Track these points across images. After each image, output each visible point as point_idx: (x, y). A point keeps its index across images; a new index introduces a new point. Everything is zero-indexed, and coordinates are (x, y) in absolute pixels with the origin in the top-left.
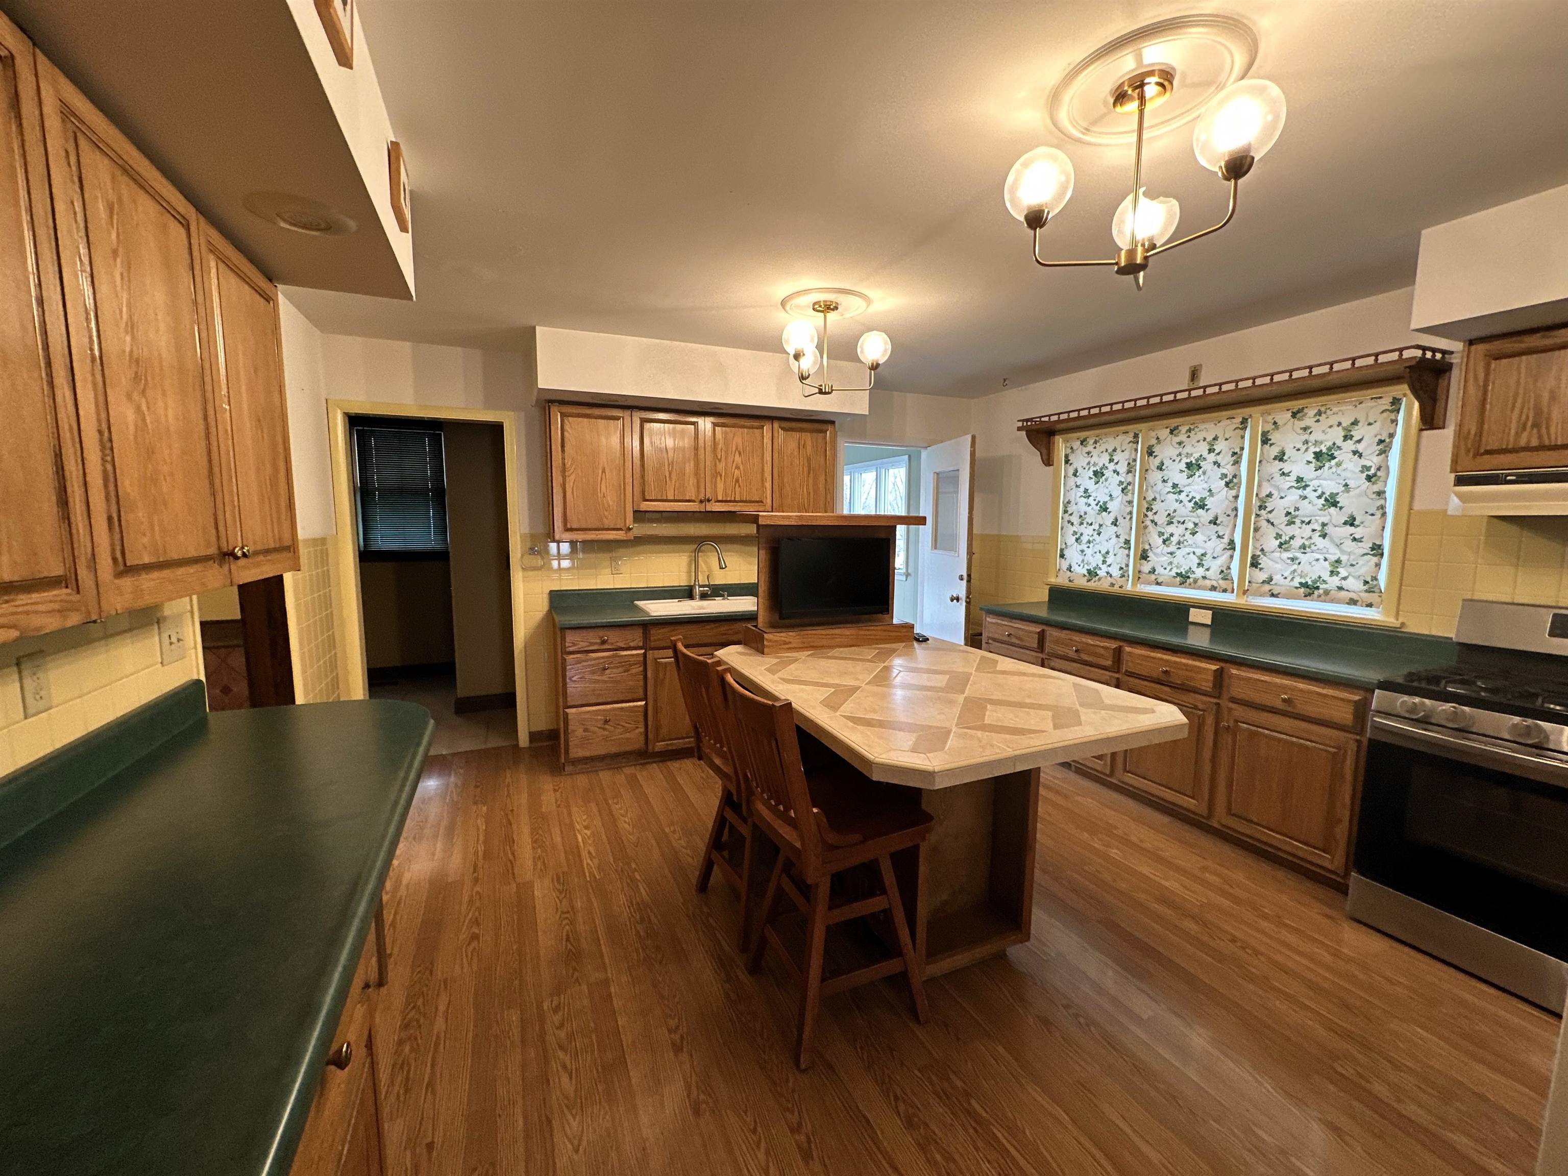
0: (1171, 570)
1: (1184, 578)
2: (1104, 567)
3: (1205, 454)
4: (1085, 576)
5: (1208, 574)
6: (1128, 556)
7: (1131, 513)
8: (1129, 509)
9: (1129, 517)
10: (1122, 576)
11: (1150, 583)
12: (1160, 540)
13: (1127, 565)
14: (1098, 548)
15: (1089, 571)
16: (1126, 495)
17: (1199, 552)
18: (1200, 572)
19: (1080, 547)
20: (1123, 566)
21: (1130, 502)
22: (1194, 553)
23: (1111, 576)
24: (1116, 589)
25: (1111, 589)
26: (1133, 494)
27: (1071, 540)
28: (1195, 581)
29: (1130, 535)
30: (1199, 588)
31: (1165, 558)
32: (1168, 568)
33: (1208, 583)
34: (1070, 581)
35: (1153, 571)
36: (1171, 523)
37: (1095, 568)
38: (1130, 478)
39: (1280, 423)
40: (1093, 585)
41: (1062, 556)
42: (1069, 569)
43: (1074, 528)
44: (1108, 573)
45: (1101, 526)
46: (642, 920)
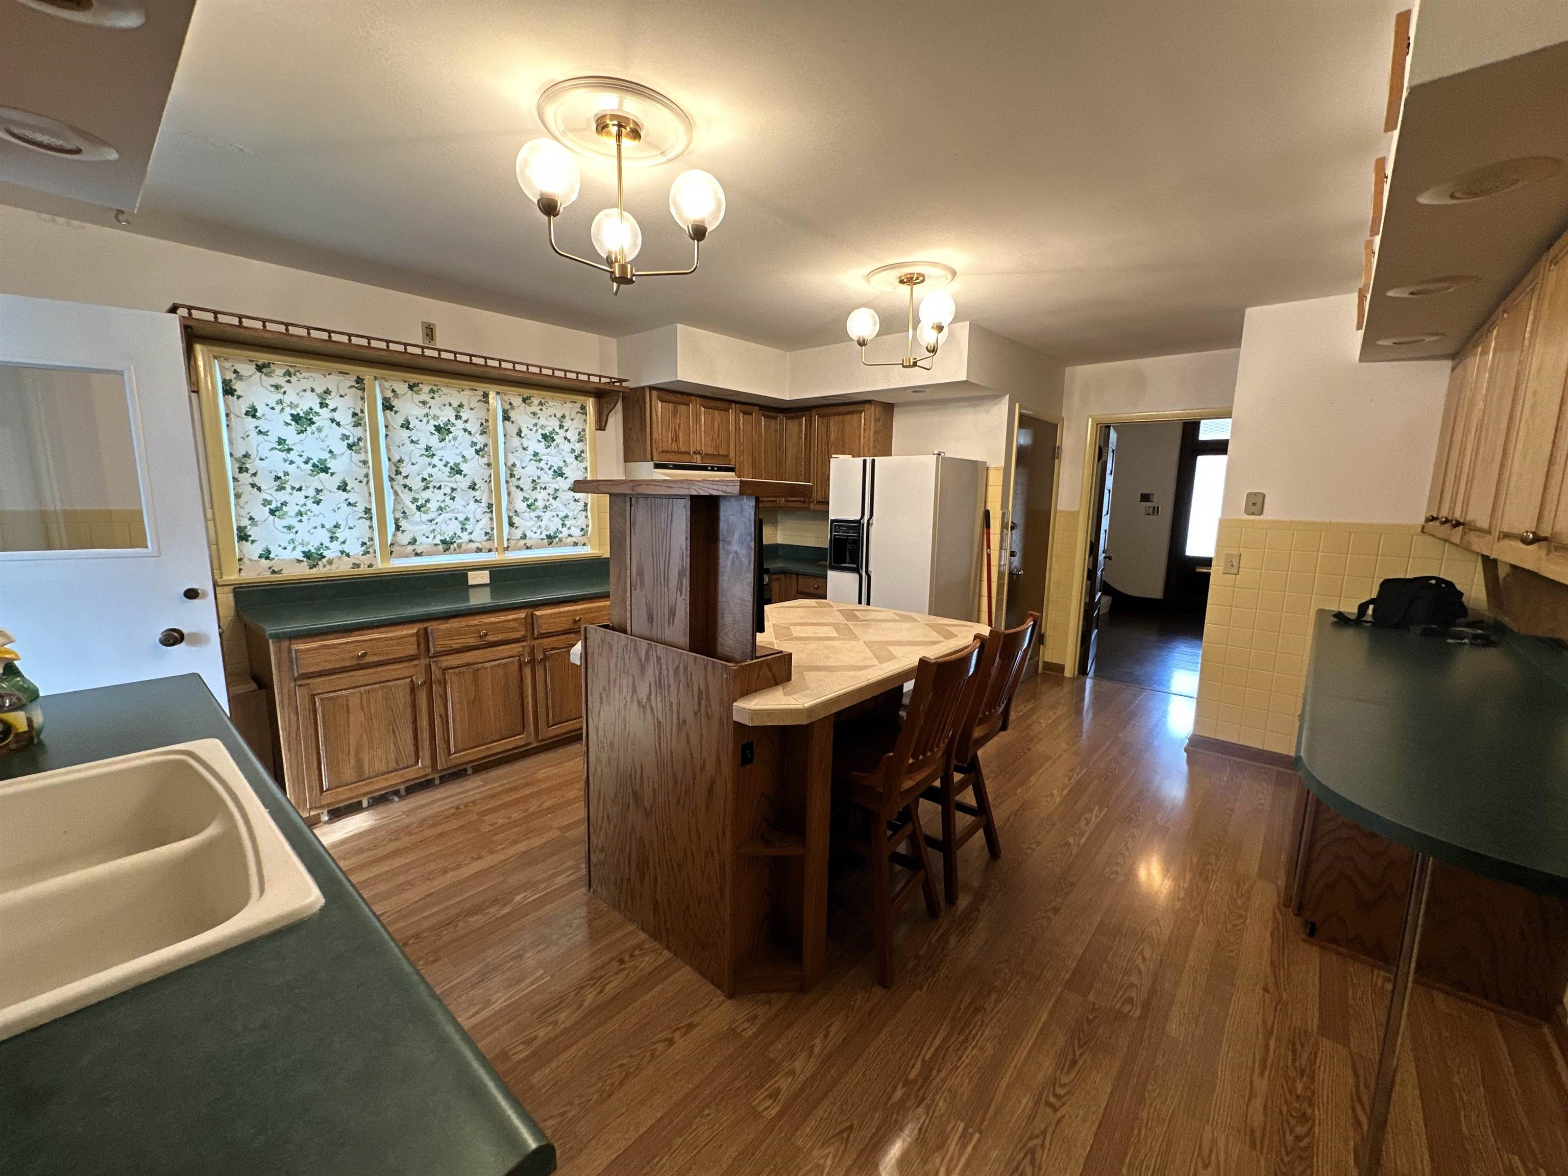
0: (434, 537)
1: (447, 545)
2: (335, 546)
3: (453, 420)
4: (299, 561)
5: (473, 537)
6: (371, 527)
7: (367, 476)
8: (364, 471)
9: (365, 481)
10: (366, 553)
11: (407, 556)
12: (414, 507)
13: (371, 539)
14: (317, 522)
15: (308, 555)
16: (357, 452)
17: (461, 517)
18: (465, 536)
19: (280, 523)
20: (366, 540)
21: (365, 462)
22: (456, 519)
23: (348, 555)
24: (363, 570)
25: (356, 571)
26: (366, 452)
27: (262, 513)
28: (460, 546)
29: (370, 502)
30: (465, 552)
31: (425, 526)
32: (431, 536)
33: (473, 546)
34: (274, 572)
35: (414, 541)
36: (426, 488)
37: (318, 549)
38: (358, 432)
39: (514, 404)
40: (321, 571)
41: (243, 537)
42: (266, 555)
43: (264, 496)
44: (342, 552)
45: (318, 491)
46: (977, 1011)
